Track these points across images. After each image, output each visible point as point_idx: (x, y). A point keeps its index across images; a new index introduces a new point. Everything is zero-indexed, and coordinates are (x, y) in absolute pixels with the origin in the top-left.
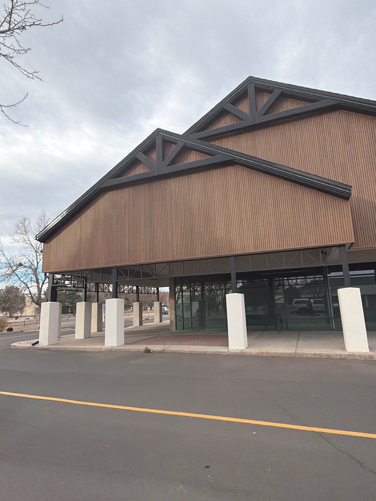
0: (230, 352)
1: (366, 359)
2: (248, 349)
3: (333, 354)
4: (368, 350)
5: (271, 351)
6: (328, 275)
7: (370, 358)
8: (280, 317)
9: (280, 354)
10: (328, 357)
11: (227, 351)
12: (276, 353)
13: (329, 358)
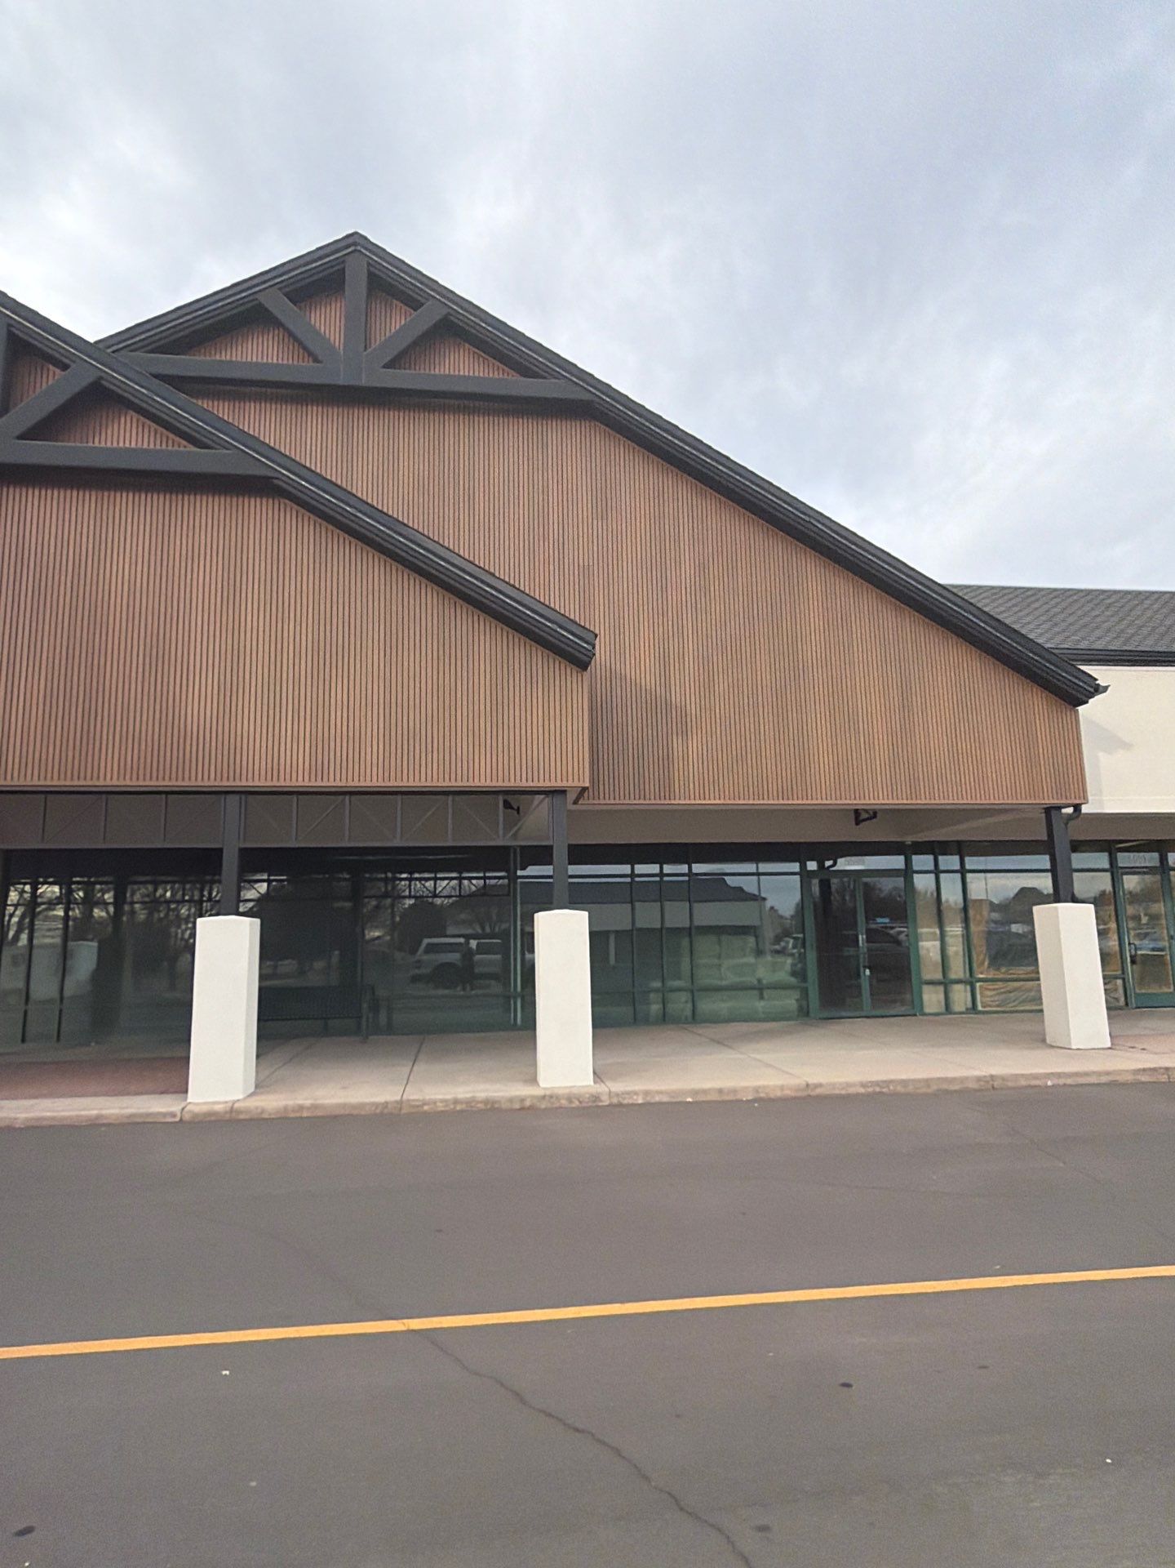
0: (190, 1111)
1: (584, 1105)
2: (254, 1098)
3: (503, 1097)
4: (589, 1080)
5: (327, 1102)
6: (519, 873)
7: (594, 1101)
8: (374, 993)
9: (354, 1107)
10: (489, 1107)
11: (180, 1108)
12: (344, 1106)
13: (492, 1108)
